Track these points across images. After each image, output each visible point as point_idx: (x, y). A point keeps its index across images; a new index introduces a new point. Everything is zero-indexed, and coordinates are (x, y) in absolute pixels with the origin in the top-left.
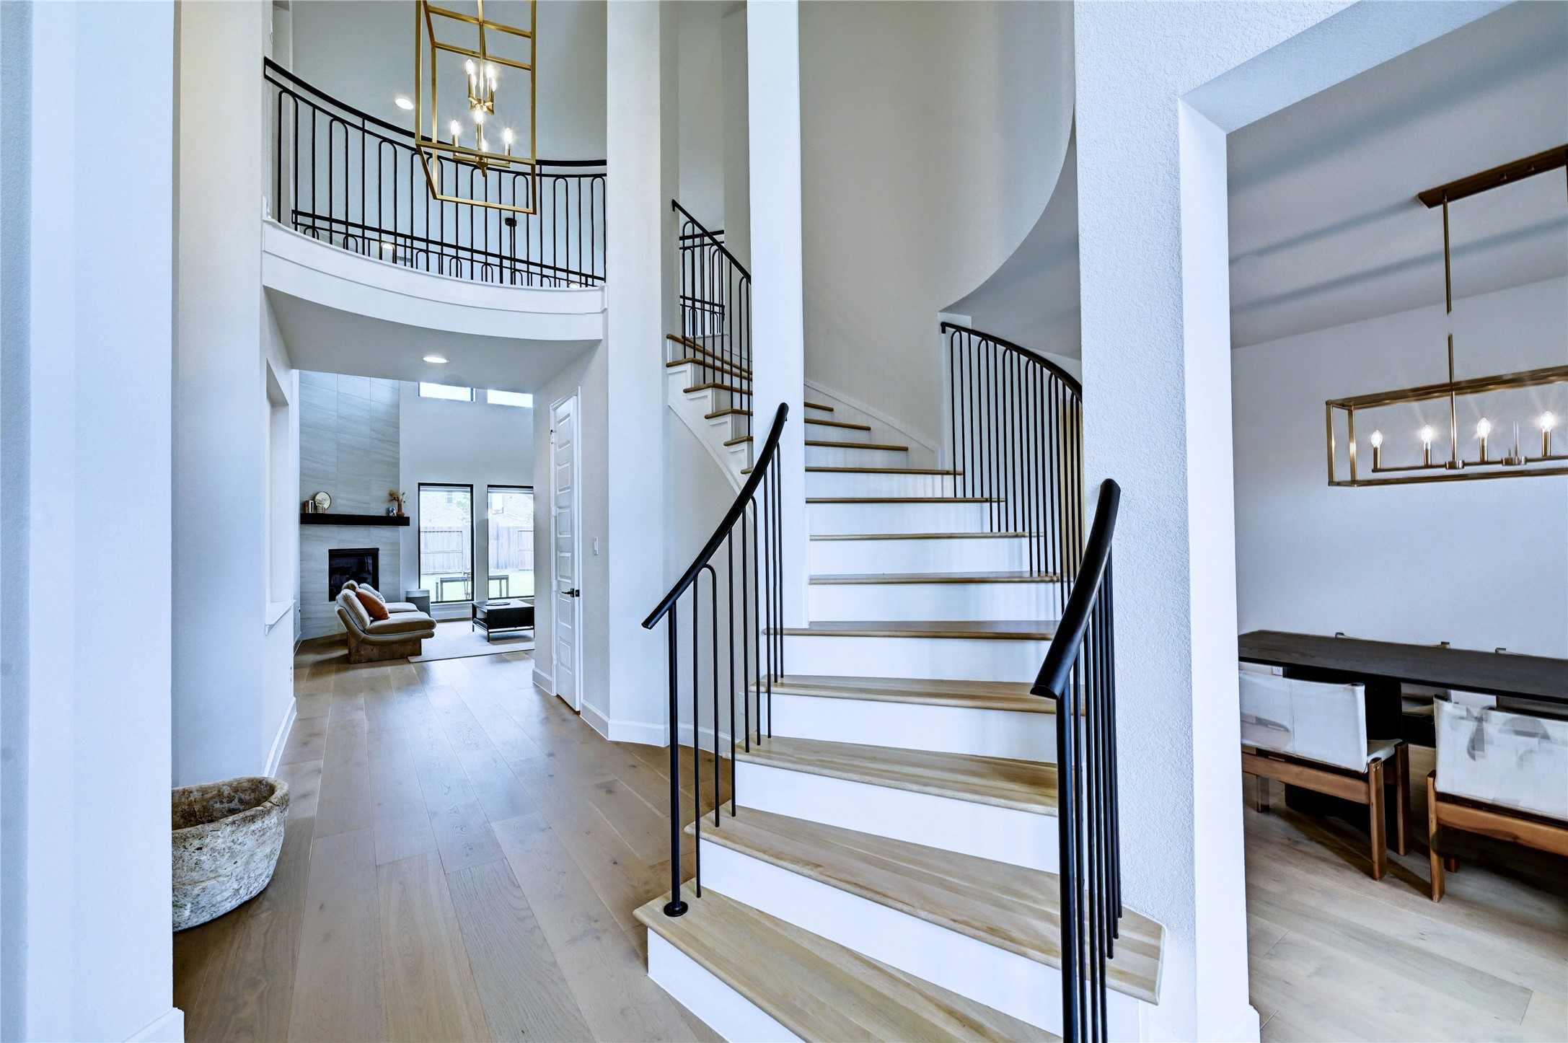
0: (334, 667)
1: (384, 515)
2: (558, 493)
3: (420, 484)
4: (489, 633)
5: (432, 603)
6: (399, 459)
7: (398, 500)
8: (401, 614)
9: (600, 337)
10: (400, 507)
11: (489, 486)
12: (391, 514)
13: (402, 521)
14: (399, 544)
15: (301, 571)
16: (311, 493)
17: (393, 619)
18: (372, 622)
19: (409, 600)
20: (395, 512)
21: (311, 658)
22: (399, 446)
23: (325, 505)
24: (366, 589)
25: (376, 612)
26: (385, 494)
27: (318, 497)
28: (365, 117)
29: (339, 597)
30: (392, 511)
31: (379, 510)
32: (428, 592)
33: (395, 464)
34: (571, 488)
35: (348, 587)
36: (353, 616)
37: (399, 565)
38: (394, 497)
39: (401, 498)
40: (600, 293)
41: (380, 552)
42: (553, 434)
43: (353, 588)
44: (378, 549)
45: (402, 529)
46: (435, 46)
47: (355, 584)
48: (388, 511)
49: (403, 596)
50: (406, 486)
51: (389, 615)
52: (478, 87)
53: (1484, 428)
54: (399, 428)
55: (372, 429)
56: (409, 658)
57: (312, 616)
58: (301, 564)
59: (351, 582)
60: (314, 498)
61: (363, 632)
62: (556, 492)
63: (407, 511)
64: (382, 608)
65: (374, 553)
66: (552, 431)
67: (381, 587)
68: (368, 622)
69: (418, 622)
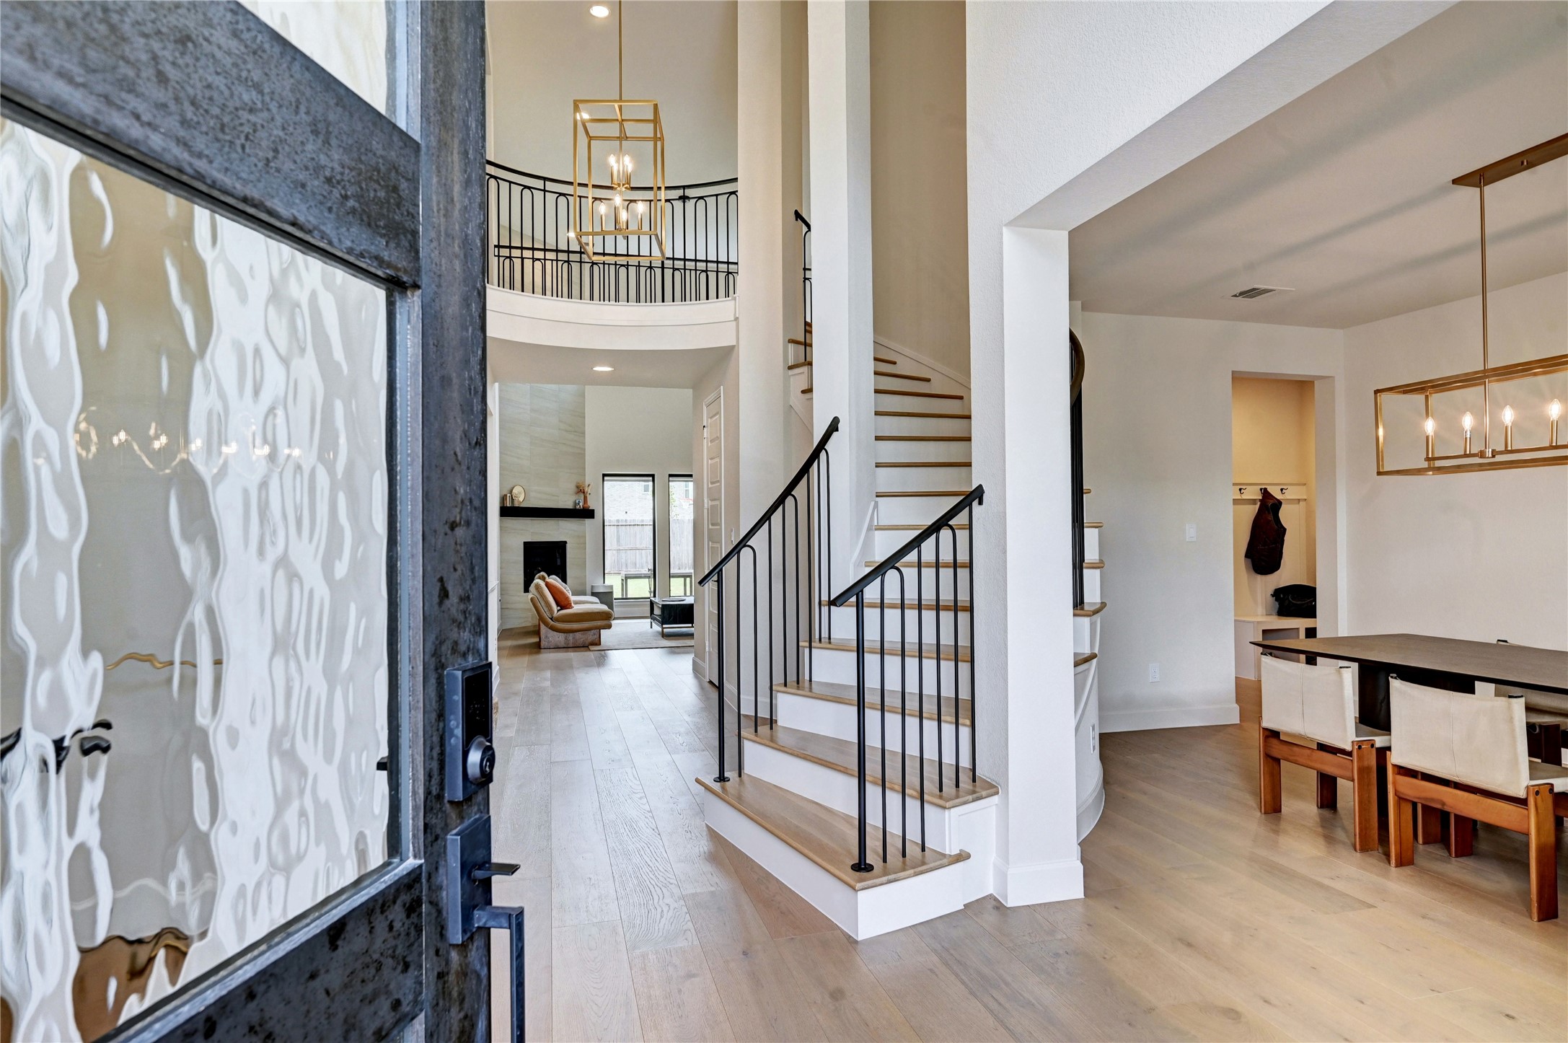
0: (528, 650)
1: (571, 507)
2: (710, 486)
3: (604, 475)
4: (663, 628)
5: (615, 599)
6: (584, 450)
7: (584, 492)
8: (584, 604)
9: (734, 343)
10: (585, 498)
11: (670, 476)
12: (578, 507)
13: (588, 513)
14: (585, 537)
15: (501, 563)
16: (509, 487)
17: (577, 608)
18: (558, 611)
19: (593, 594)
20: (581, 504)
21: (509, 643)
22: (584, 437)
23: (521, 499)
24: (554, 580)
25: (563, 603)
26: (572, 487)
27: (515, 491)
28: (545, 179)
29: (532, 588)
30: (579, 504)
31: (567, 503)
32: (611, 587)
33: (582, 455)
34: (719, 481)
35: (539, 578)
36: (543, 604)
37: (585, 558)
38: (580, 490)
39: (586, 490)
40: (733, 302)
41: (568, 546)
42: (705, 429)
43: (543, 578)
44: (566, 542)
45: (588, 521)
46: (590, 138)
47: (546, 575)
48: (575, 504)
49: (589, 590)
50: (591, 478)
51: (573, 605)
52: (619, 171)
53: (1508, 416)
54: (584, 417)
55: (561, 421)
56: (590, 647)
57: (509, 606)
58: (501, 555)
59: (542, 573)
60: (511, 492)
61: (551, 619)
62: (708, 485)
63: (592, 504)
64: (567, 598)
65: (561, 546)
66: (704, 427)
67: (569, 580)
68: (556, 611)
69: (598, 612)
